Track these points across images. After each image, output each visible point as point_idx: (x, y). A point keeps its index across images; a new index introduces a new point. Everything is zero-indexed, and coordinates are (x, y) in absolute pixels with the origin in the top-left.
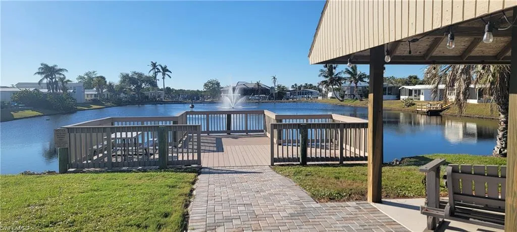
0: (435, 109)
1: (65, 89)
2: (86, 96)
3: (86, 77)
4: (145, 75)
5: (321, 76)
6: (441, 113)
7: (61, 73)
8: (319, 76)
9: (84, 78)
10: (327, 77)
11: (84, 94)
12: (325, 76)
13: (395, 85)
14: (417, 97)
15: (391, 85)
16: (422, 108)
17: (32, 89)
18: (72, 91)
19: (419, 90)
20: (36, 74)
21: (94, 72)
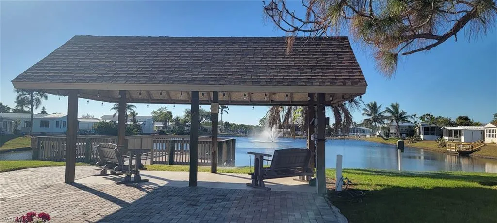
0: (465, 150)
1: (135, 121)
2: (155, 128)
3: (159, 112)
4: (206, 110)
5: (365, 115)
6: (471, 155)
7: (131, 108)
8: (363, 114)
9: (157, 113)
10: (370, 115)
11: (154, 126)
12: (368, 115)
13: (438, 125)
14: (459, 139)
15: (433, 125)
16: (451, 149)
17: (108, 121)
18: (141, 123)
19: (460, 131)
20: (112, 109)
21: (166, 108)
